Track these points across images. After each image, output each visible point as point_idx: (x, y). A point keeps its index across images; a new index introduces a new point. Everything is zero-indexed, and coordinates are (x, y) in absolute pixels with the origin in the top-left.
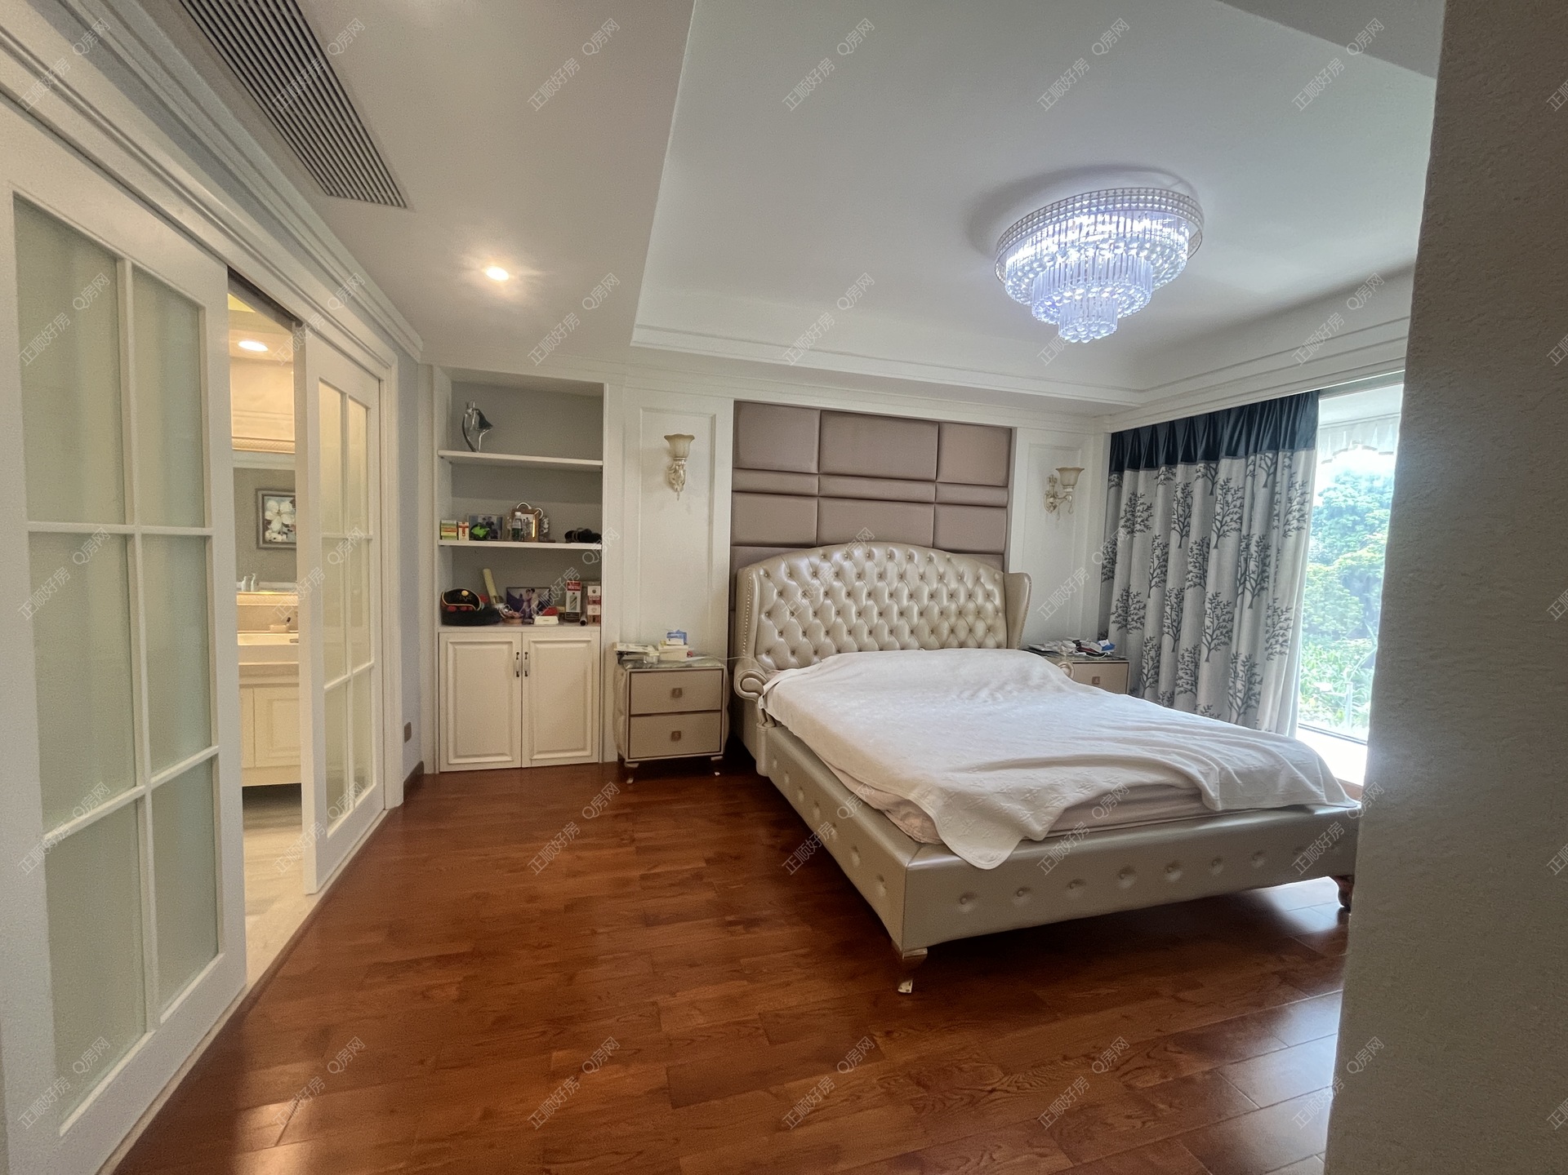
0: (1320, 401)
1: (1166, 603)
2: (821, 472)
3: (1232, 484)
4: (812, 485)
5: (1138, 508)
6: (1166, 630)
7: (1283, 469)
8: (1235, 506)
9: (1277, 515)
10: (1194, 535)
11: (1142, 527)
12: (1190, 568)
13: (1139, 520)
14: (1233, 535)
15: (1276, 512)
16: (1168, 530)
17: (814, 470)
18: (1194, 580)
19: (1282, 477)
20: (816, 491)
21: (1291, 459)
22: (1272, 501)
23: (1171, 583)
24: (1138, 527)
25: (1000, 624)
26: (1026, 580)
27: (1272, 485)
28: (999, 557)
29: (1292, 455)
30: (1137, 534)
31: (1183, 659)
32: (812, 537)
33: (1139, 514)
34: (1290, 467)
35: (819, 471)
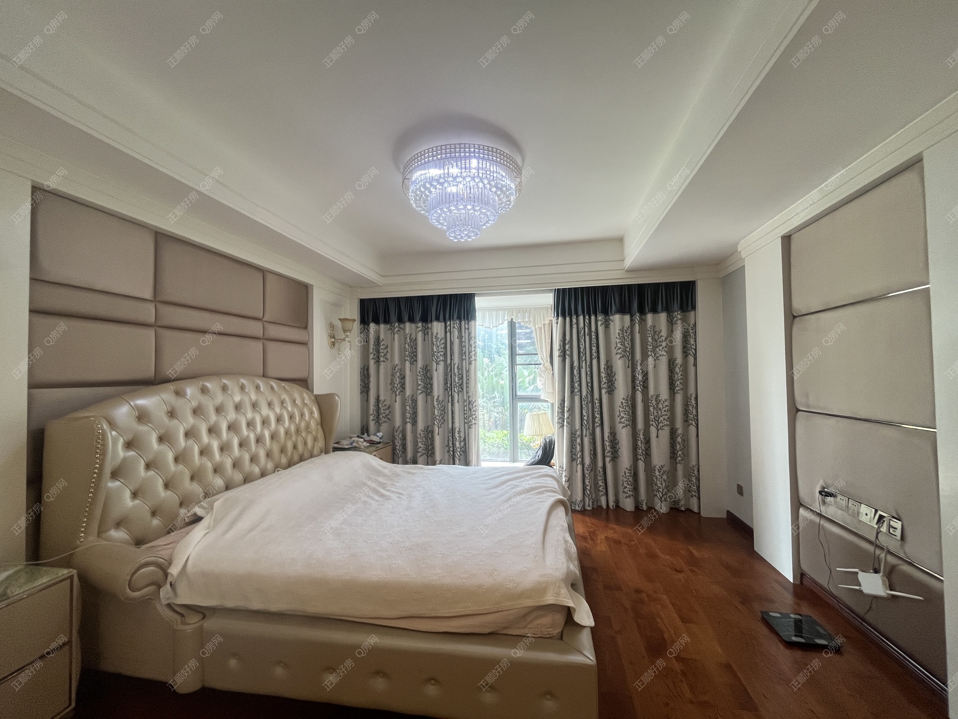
0: (475, 298)
1: (406, 404)
2: (158, 299)
3: (439, 336)
4: (148, 313)
5: (382, 347)
6: (408, 420)
7: (465, 330)
8: (441, 348)
9: (465, 353)
10: (420, 364)
11: (384, 359)
12: (420, 382)
13: (382, 355)
14: (442, 363)
15: (464, 352)
16: (403, 361)
17: (148, 294)
18: (422, 389)
19: (465, 335)
20: (152, 320)
21: (468, 325)
22: (461, 346)
23: (408, 392)
24: (382, 359)
25: (320, 435)
26: (337, 398)
27: (460, 337)
28: (304, 383)
29: (468, 323)
30: (382, 363)
31: (420, 436)
32: (150, 373)
33: (382, 351)
34: (468, 329)
35: (155, 299)
